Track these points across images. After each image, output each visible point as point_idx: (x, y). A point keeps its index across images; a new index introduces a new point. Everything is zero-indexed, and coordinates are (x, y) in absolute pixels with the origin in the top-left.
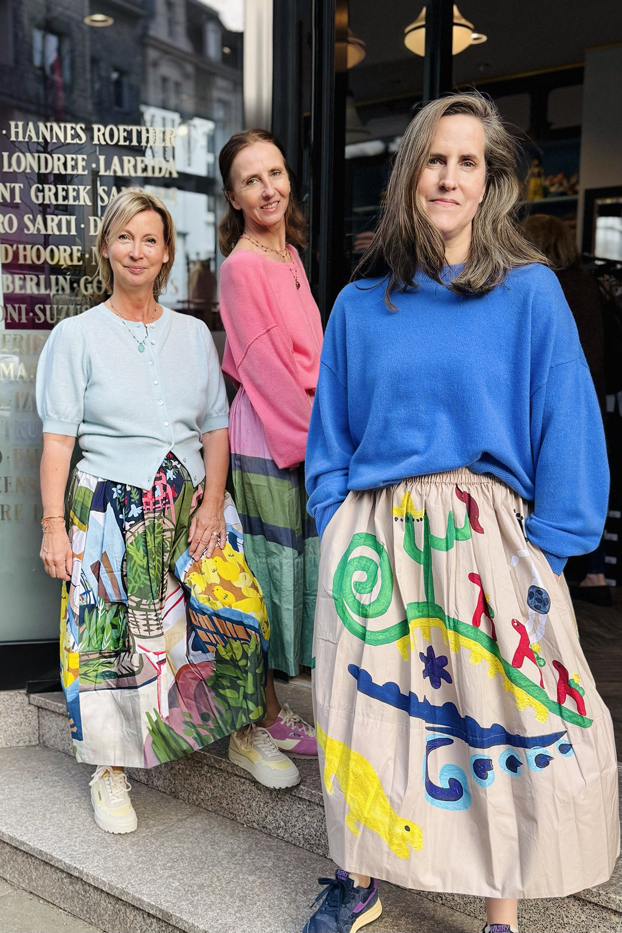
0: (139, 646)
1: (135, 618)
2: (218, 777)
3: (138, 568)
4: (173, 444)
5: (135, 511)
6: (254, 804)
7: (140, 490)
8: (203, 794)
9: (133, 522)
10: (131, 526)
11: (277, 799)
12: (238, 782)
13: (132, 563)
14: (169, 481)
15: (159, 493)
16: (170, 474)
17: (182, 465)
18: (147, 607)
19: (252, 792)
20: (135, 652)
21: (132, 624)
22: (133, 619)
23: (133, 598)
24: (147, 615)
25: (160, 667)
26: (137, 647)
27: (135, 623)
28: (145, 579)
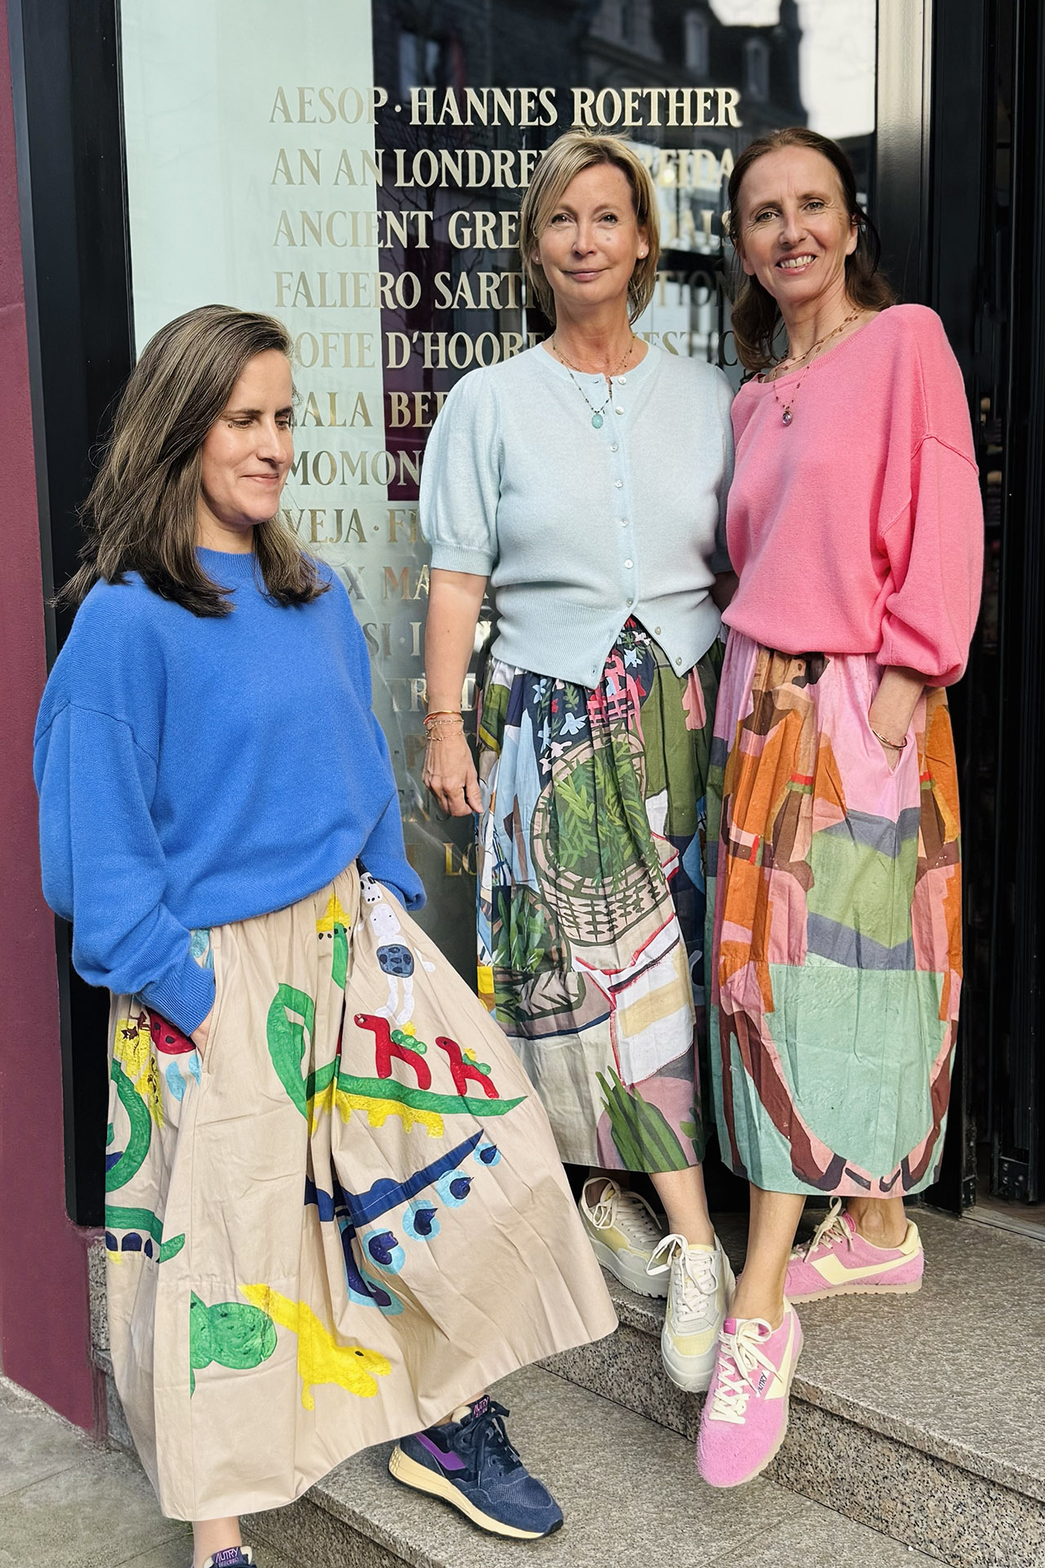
0: (578, 959)
1: (572, 911)
2: (846, 1438)
3: (579, 824)
4: (635, 602)
5: (573, 724)
6: (931, 1504)
7: (580, 688)
8: (812, 1470)
9: (569, 743)
10: (566, 750)
11: (988, 1500)
12: (894, 1454)
13: (567, 815)
14: (630, 669)
15: (613, 690)
16: (631, 657)
17: (653, 640)
18: (593, 892)
19: (926, 1479)
20: (570, 968)
21: (567, 919)
22: (569, 912)
23: (569, 874)
24: (592, 905)
25: (614, 996)
26: (574, 960)
27: (571, 919)
28: (591, 842)
